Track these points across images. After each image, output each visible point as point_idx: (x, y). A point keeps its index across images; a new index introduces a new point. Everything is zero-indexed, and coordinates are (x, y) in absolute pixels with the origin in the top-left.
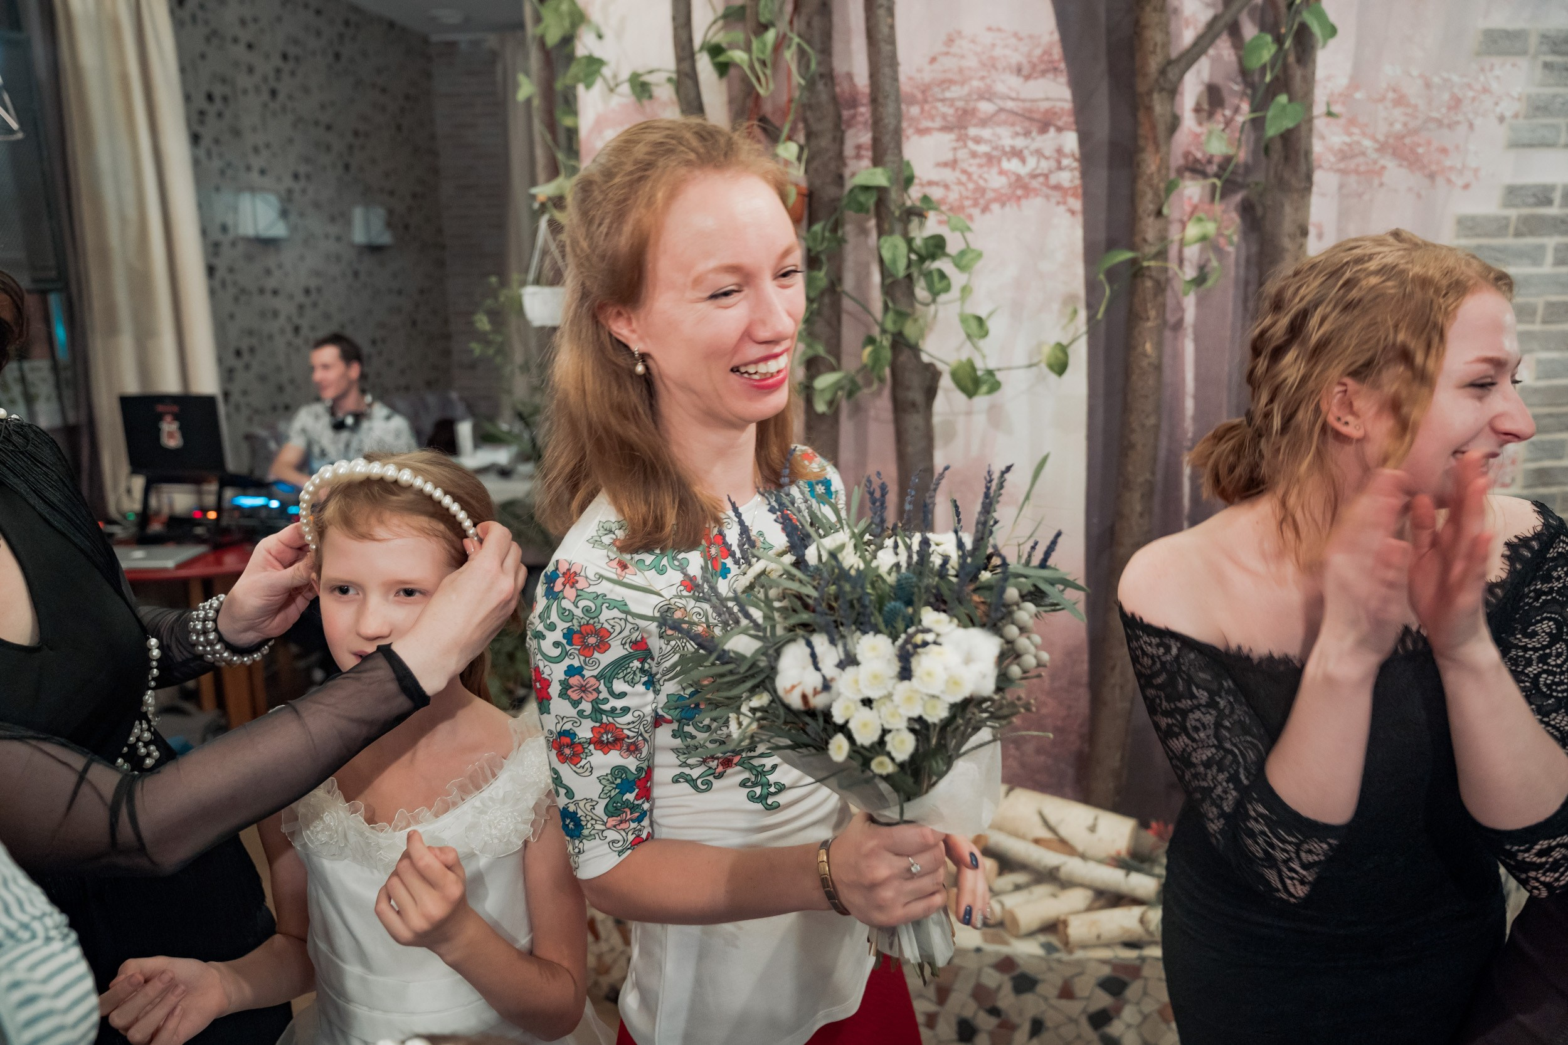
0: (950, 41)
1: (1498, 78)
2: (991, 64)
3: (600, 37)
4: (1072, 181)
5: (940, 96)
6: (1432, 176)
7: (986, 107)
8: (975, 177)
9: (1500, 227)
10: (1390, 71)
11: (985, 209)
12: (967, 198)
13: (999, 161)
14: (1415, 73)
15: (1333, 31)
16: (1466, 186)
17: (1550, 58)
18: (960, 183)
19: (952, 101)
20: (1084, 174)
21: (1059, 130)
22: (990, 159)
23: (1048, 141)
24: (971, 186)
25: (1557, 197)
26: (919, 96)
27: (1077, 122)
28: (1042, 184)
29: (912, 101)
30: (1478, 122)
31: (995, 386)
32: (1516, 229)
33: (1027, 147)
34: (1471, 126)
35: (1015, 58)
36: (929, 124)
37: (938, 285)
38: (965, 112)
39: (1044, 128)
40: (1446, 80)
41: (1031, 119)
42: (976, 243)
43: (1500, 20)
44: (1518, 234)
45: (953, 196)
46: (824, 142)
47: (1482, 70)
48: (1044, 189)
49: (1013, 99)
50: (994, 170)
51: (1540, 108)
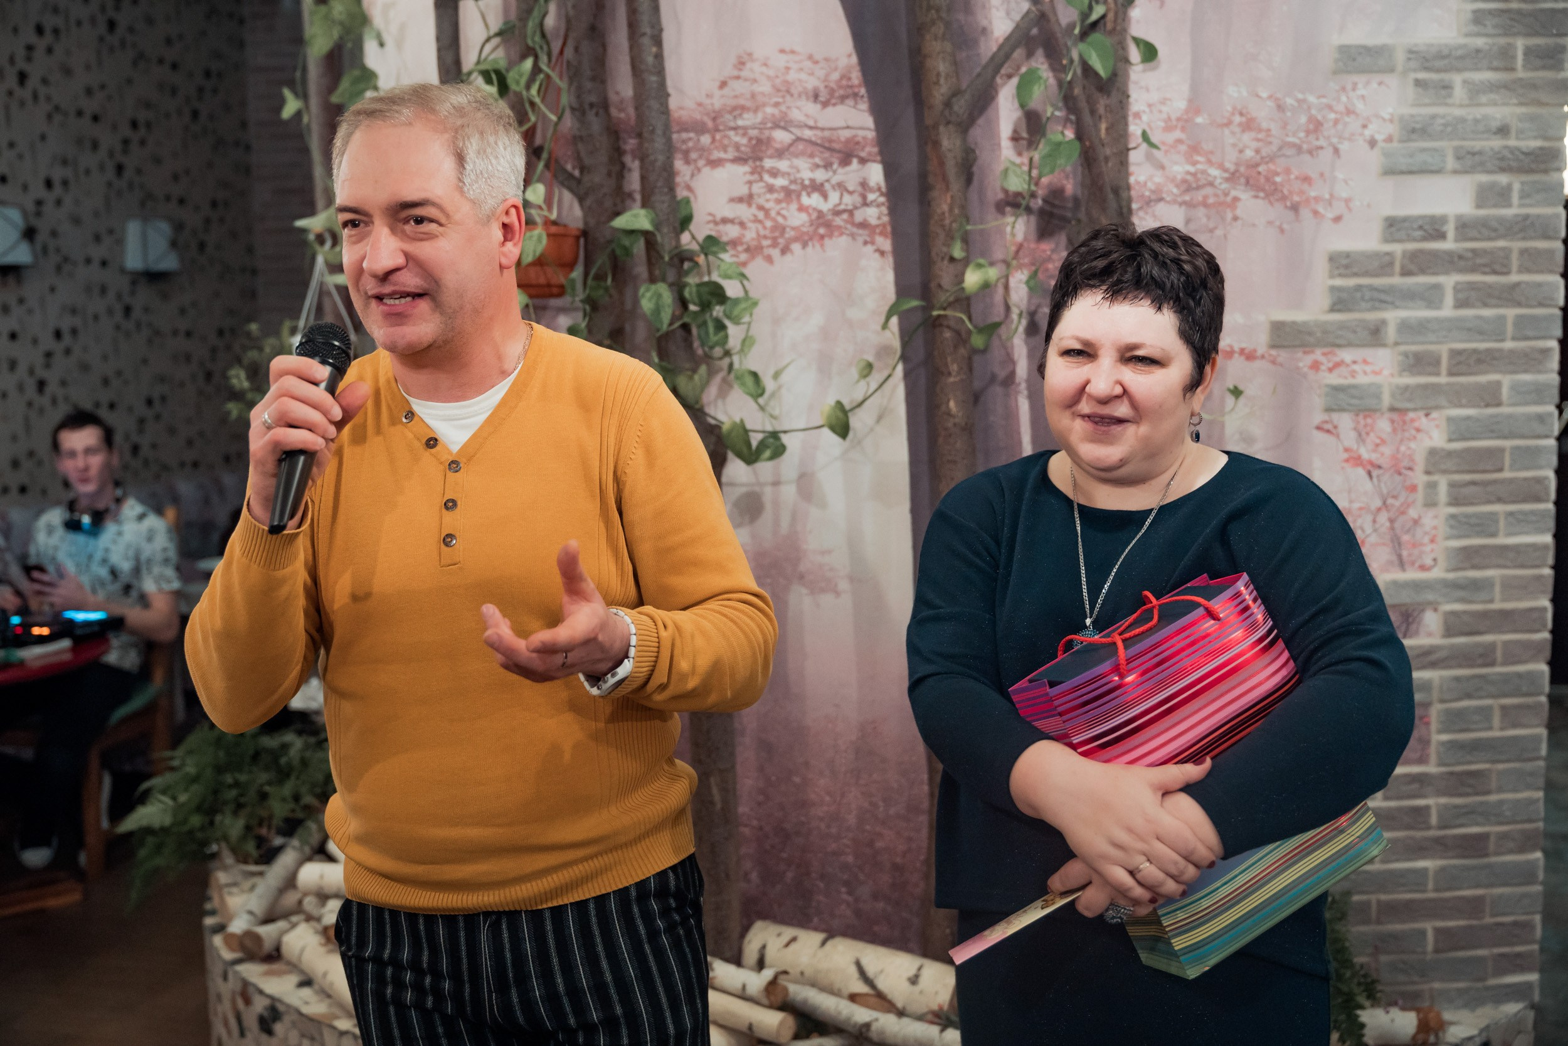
0: (741, 64)
1: (1363, 97)
2: (785, 89)
3: (382, 44)
4: (879, 218)
5: (732, 124)
6: (1295, 208)
7: (781, 137)
8: (773, 213)
9: (1384, 265)
10: (1234, 93)
11: (785, 251)
12: (765, 237)
13: (799, 196)
14: (1264, 95)
16: (1338, 219)
17: (1422, 75)
18: (757, 220)
19: (743, 130)
20: (893, 211)
21: (863, 161)
22: (789, 194)
23: (851, 174)
24: (769, 224)
25: (1450, 229)
26: (710, 124)
27: (881, 153)
28: (846, 221)
30: (1344, 147)
31: (780, 451)
32: (1403, 267)
33: (828, 181)
34: (1336, 151)
35: (812, 83)
36: (722, 155)
37: (714, 338)
38: (759, 141)
39: (845, 161)
40: (1299, 101)
41: (829, 149)
43: (1358, 35)
44: (1406, 273)
45: (750, 235)
46: (599, 177)
47: (1344, 89)
48: (849, 226)
49: (811, 128)
50: (794, 206)
51: (1414, 130)
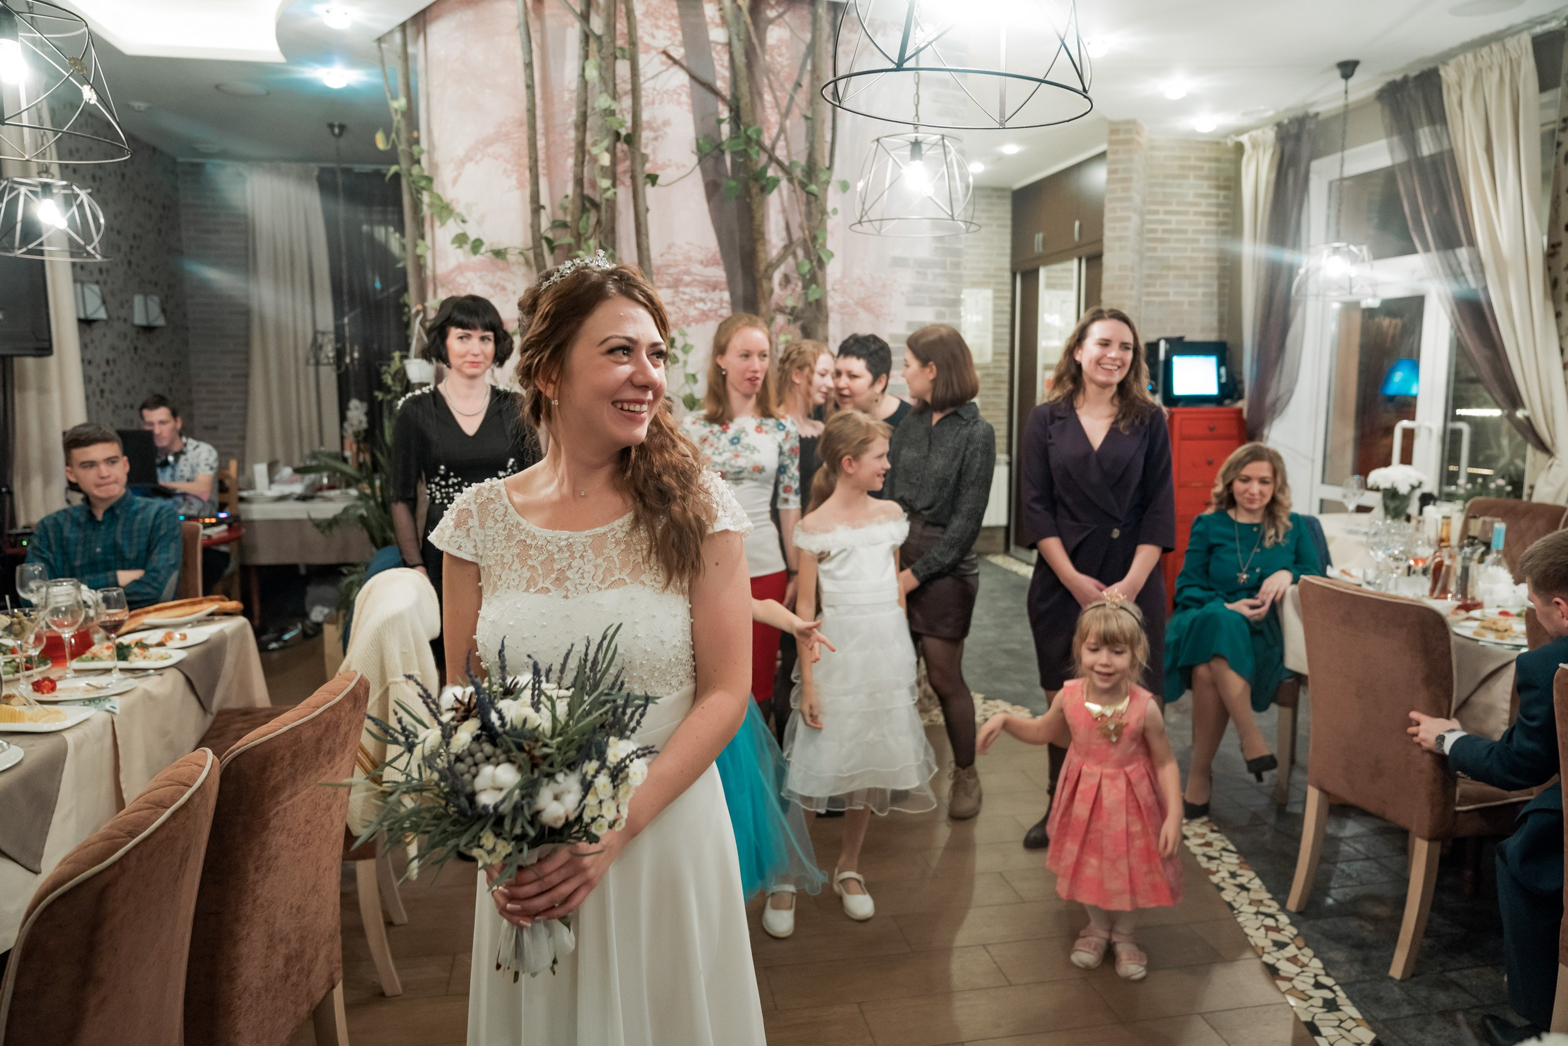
0: (670, 247)
1: (900, 276)
2: (689, 259)
3: (464, 221)
5: (669, 272)
6: (878, 317)
7: (687, 278)
10: (857, 272)
11: (688, 325)
12: (680, 320)
14: (867, 273)
15: (832, 255)
16: (894, 320)
17: (918, 269)
19: (671, 275)
21: (721, 290)
22: (690, 302)
23: (716, 295)
24: (682, 315)
27: (729, 287)
28: (714, 314)
30: (894, 294)
33: (706, 298)
34: (891, 296)
35: (700, 257)
38: (678, 280)
39: (714, 289)
40: (879, 276)
41: (707, 285)
42: (690, 341)
43: (898, 253)
47: (893, 273)
49: (699, 275)
51: (917, 289)
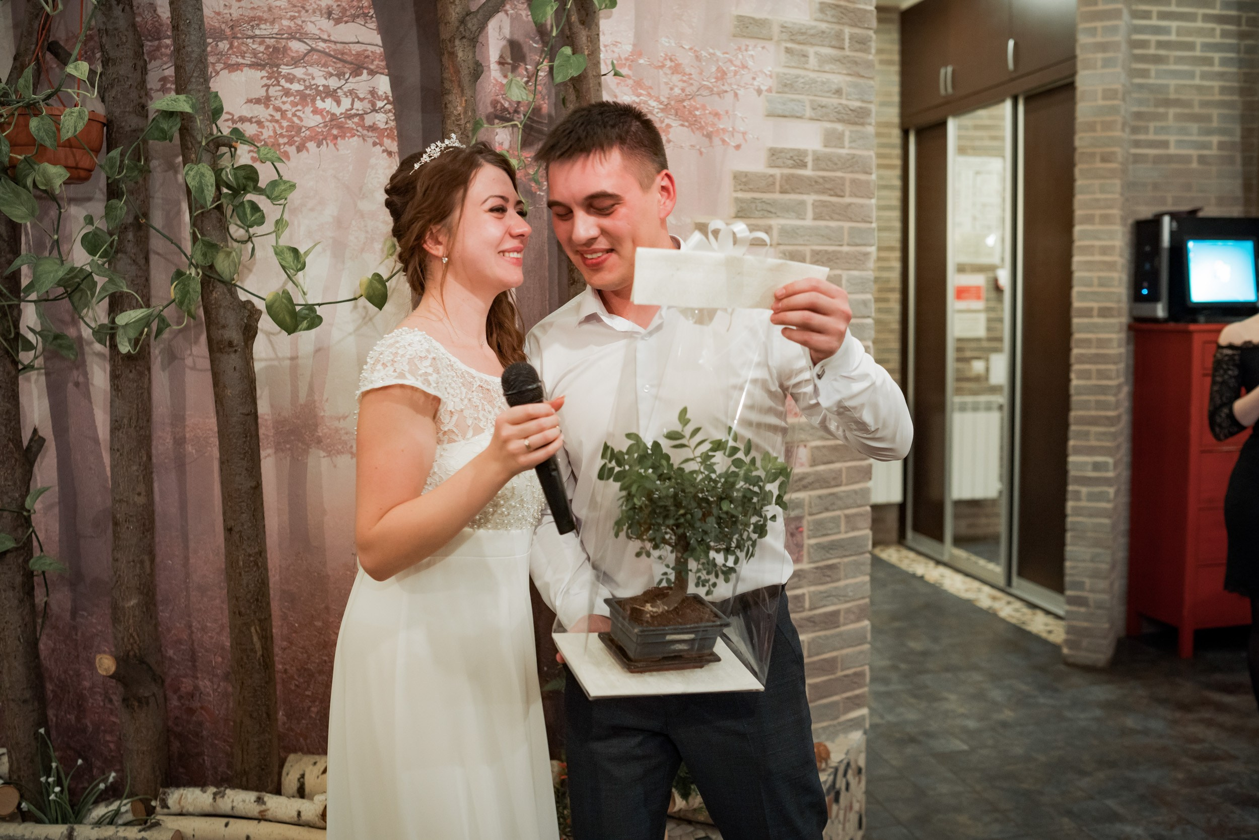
1: (752, 56)
2: (300, 6)
4: (387, 123)
5: (250, 33)
6: (709, 136)
7: (297, 47)
8: (289, 114)
9: (769, 184)
10: (666, 43)
11: (301, 148)
12: (281, 135)
13: (314, 101)
14: (687, 47)
15: (614, 4)
16: (738, 147)
17: (789, 45)
18: (273, 120)
19: (262, 38)
20: (399, 117)
21: (372, 73)
22: (304, 98)
23: (362, 83)
24: (285, 124)
25: (809, 160)
26: (228, 31)
27: (388, 66)
28: (357, 124)
29: (220, 36)
30: (741, 92)
31: (314, 321)
32: (781, 187)
33: (340, 88)
34: (736, 95)
36: (240, 60)
37: (251, 218)
38: (276, 50)
39: (356, 72)
40: (710, 54)
41: (341, 60)
42: (288, 171)
43: (747, 10)
44: (783, 192)
45: (267, 133)
46: (124, 69)
47: (740, 49)
48: (359, 128)
49: (325, 41)
50: (309, 109)
51: (787, 85)
